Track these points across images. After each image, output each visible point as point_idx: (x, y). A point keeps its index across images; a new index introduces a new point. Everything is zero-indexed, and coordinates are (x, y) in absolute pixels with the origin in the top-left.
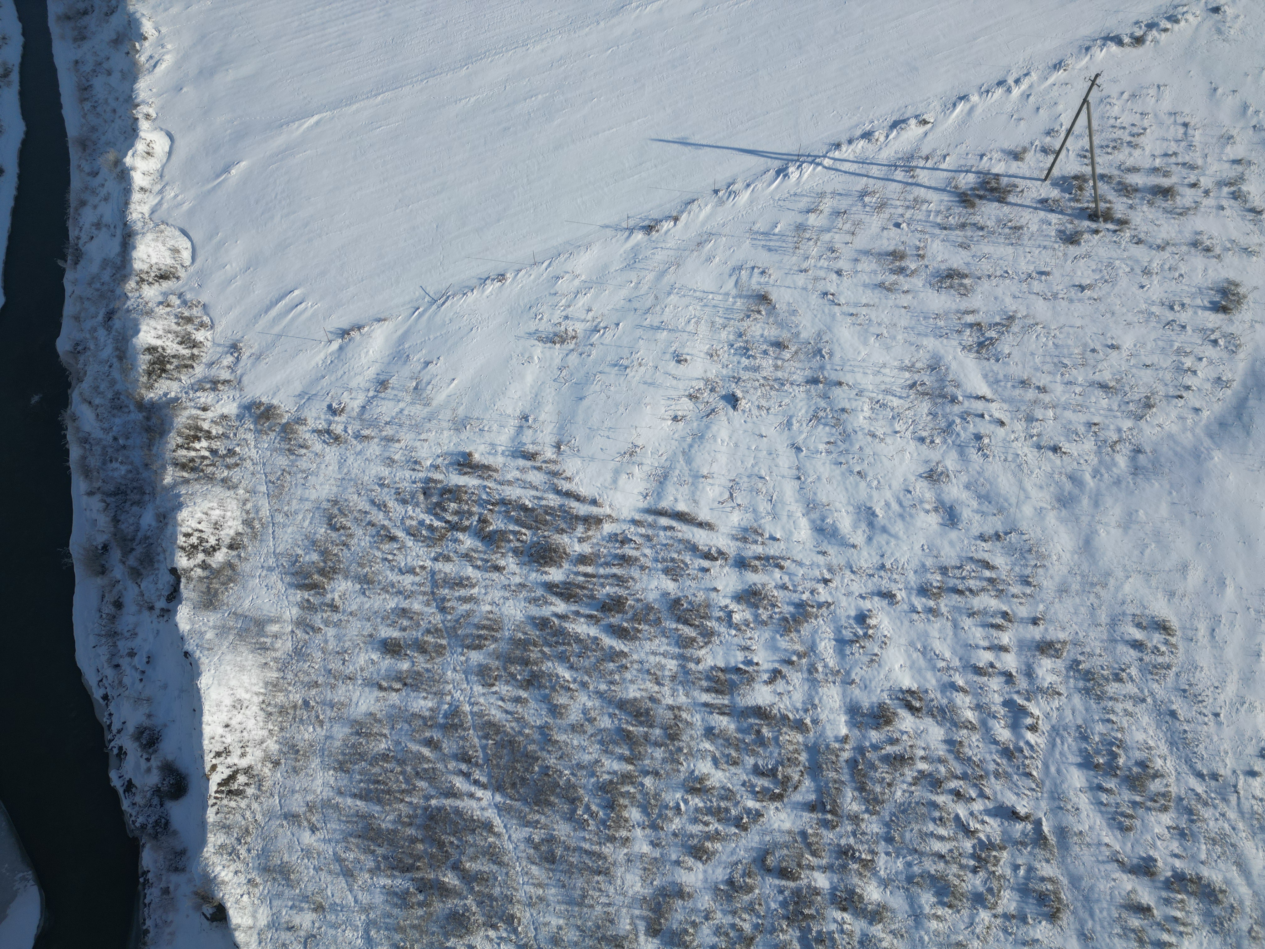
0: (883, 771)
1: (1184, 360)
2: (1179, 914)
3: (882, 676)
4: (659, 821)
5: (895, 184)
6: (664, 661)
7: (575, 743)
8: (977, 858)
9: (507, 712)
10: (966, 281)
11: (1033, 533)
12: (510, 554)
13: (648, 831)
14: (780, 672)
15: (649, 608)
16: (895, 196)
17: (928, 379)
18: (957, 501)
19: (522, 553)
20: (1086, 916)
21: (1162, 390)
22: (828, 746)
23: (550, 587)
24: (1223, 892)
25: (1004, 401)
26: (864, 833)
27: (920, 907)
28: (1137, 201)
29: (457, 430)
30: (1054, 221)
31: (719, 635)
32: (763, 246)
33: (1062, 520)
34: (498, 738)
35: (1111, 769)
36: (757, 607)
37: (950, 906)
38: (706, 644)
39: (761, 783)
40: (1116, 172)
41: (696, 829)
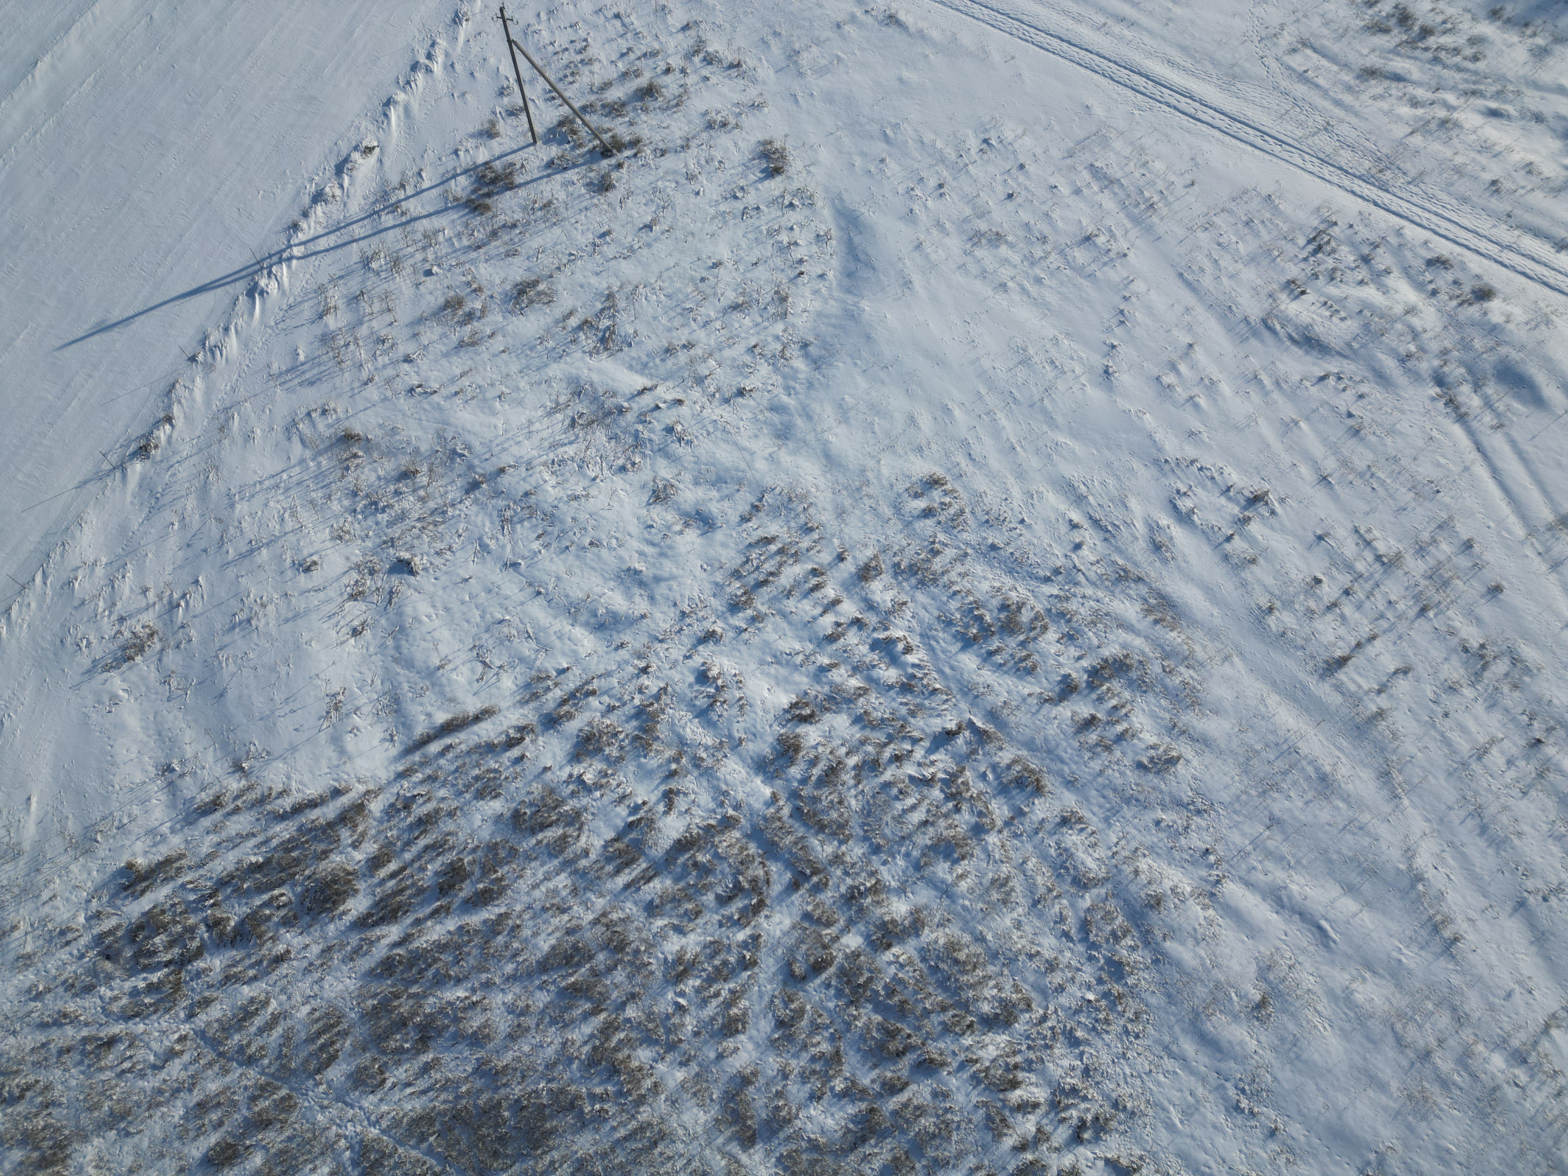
0: (827, 796)
1: (779, 238)
2: (1114, 702)
3: (760, 713)
4: (672, 1037)
5: (391, 232)
6: (551, 885)
7: (526, 1048)
8: (949, 797)
9: (424, 1092)
10: (541, 287)
11: (780, 482)
12: (283, 931)
13: (669, 1057)
14: (671, 791)
15: (493, 848)
16: (402, 244)
17: (582, 407)
18: (697, 503)
19: (295, 917)
20: (1059, 765)
21: (782, 278)
22: (765, 819)
23: (363, 923)
24: (1126, 656)
25: (665, 380)
26: (853, 865)
27: (943, 881)
28: (632, 114)
29: (87, 852)
30: (575, 178)
31: (586, 810)
32: (301, 384)
33: (795, 452)
34: (437, 1126)
35: (986, 632)
36: (601, 750)
37: (963, 858)
38: (580, 829)
39: (734, 908)
40: (593, 98)
41: (711, 1009)
